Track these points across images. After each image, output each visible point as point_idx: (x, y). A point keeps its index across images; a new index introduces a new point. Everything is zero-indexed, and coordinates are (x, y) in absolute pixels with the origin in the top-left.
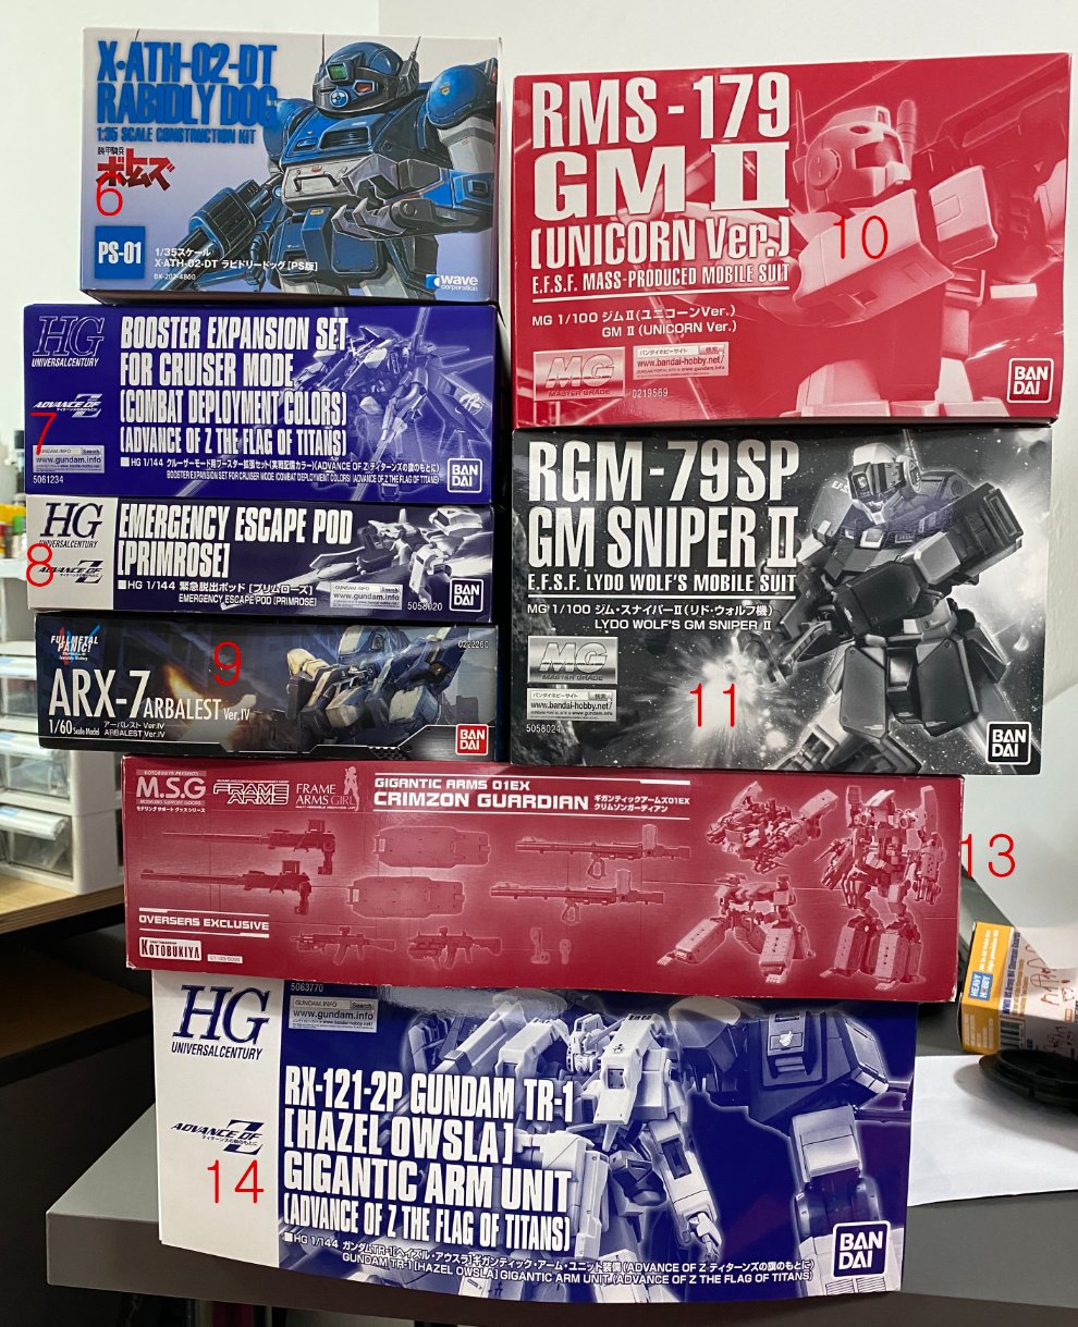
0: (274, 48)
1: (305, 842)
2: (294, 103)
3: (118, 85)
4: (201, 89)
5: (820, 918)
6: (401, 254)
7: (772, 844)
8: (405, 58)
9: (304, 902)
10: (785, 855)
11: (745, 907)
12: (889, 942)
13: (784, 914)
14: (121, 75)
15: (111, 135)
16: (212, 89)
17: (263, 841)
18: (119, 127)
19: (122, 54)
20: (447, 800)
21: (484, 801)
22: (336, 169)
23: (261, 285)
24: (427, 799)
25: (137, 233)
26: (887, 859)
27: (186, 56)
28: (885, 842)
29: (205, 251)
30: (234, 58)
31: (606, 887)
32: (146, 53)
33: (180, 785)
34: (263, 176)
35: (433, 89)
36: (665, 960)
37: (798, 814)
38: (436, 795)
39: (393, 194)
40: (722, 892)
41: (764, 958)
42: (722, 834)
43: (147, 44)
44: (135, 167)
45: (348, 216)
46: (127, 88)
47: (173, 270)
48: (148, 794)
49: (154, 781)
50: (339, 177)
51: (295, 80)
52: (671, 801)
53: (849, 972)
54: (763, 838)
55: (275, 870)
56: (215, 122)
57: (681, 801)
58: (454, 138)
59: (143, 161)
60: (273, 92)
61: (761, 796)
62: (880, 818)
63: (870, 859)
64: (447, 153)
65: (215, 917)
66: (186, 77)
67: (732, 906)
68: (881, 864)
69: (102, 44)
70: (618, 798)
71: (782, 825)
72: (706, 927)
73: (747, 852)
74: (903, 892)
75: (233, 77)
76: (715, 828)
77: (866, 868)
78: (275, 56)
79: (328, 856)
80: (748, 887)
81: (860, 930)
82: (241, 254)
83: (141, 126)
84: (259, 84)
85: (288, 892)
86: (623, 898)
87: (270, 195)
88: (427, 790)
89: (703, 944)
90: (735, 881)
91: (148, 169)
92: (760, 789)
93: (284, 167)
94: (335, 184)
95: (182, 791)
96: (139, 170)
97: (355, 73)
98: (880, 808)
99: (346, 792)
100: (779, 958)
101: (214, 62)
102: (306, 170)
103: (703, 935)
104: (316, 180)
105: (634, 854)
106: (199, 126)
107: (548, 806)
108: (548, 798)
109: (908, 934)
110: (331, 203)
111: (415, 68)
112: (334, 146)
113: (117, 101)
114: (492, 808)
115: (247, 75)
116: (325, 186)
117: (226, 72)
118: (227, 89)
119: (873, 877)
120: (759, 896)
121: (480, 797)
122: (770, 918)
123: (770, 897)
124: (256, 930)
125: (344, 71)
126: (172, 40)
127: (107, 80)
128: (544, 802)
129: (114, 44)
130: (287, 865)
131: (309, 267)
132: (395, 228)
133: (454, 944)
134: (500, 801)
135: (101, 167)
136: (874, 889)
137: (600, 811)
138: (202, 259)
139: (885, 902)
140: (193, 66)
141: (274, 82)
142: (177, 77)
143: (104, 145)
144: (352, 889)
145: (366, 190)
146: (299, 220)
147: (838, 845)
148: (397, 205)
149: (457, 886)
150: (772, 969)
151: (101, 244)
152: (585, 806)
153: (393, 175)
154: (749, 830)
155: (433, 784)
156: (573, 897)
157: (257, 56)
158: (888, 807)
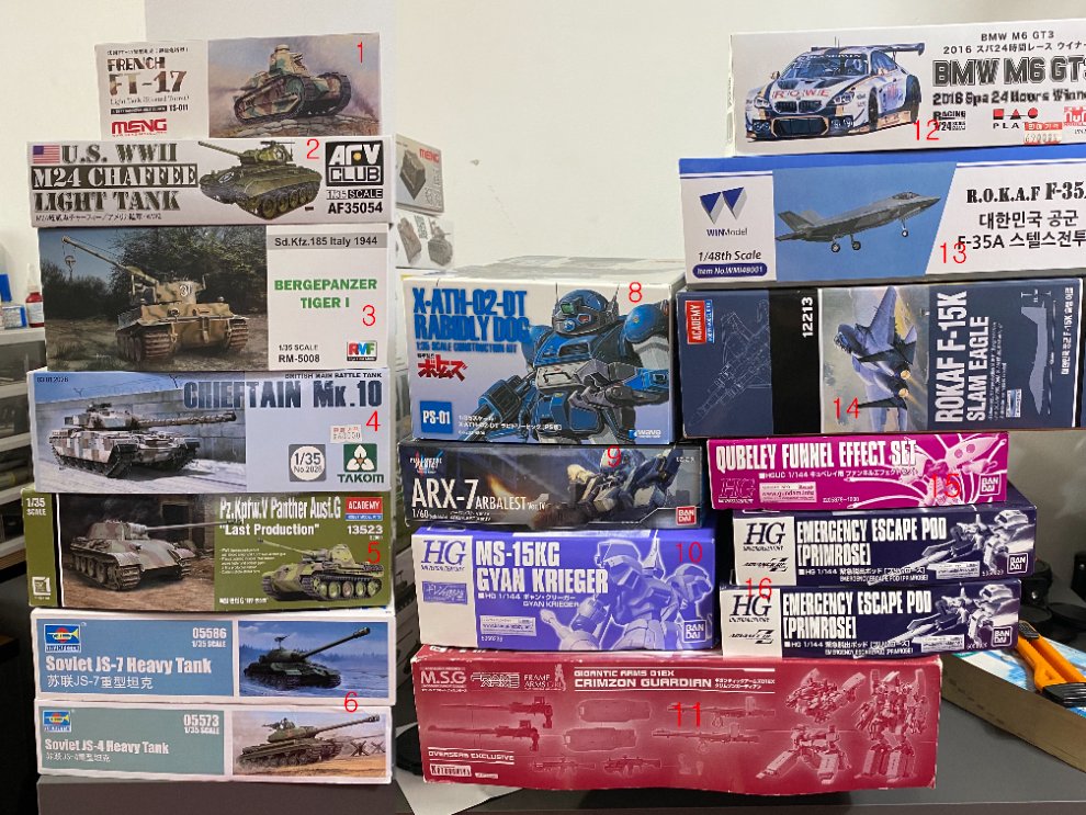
0: (525, 293)
1: (533, 709)
2: (541, 328)
3: (427, 316)
4: (480, 319)
5: (856, 746)
6: (613, 417)
7: (825, 706)
8: (609, 300)
9: (535, 744)
10: (833, 713)
11: (809, 744)
12: (895, 757)
13: (833, 746)
14: (429, 309)
15: (426, 347)
16: (487, 319)
17: (507, 709)
18: (430, 342)
19: (428, 296)
20: (622, 683)
21: (645, 683)
22: (570, 369)
23: (527, 438)
24: (609, 683)
25: (447, 406)
26: (895, 712)
27: (469, 298)
28: (893, 703)
29: (490, 418)
30: (500, 299)
31: (722, 732)
32: (443, 296)
33: (449, 676)
34: (523, 371)
35: (629, 318)
36: (761, 775)
37: (840, 688)
38: (614, 681)
39: (606, 383)
40: (795, 734)
41: (822, 770)
42: (795, 701)
43: (444, 290)
44: (442, 366)
45: (579, 398)
46: (433, 317)
47: (470, 429)
48: (428, 682)
49: (432, 674)
50: (571, 373)
51: (540, 313)
52: (763, 681)
53: (871, 775)
54: (820, 703)
55: (516, 726)
56: (490, 340)
57: (769, 682)
58: (643, 349)
59: (447, 363)
60: (526, 321)
61: (819, 677)
62: (891, 689)
63: (884, 713)
64: (639, 358)
65: (478, 752)
66: (470, 311)
67: (801, 743)
68: (892, 715)
69: (415, 290)
70: (730, 680)
71: (831, 695)
72: (786, 755)
73: (810, 711)
74: (904, 729)
75: (500, 311)
76: (791, 697)
77: (881, 717)
78: (526, 299)
79: (548, 718)
80: (810, 732)
81: (878, 752)
82: (513, 420)
83: (443, 341)
84: (517, 316)
85: (525, 739)
86: (735, 739)
87: (528, 384)
88: (608, 677)
89: (783, 766)
90: (804, 729)
91: (450, 368)
92: (818, 673)
93: (537, 367)
94: (569, 378)
95: (451, 680)
96: (445, 368)
97: (578, 309)
98: (891, 683)
99: (556, 680)
100: (830, 770)
101: (487, 302)
102: (550, 369)
103: (784, 760)
104: (556, 376)
105: (741, 714)
106: (481, 342)
107: (686, 685)
108: (686, 680)
109: (907, 751)
110: (569, 389)
111: (616, 306)
112: (568, 355)
113: (427, 326)
114: (650, 687)
115: (509, 311)
116: (563, 379)
117: (494, 308)
118: (497, 319)
119: (886, 722)
120: (818, 737)
121: (642, 681)
122: (824, 749)
123: (824, 737)
124: (510, 761)
125: (571, 308)
126: (460, 287)
127: (420, 312)
128: (684, 683)
129: (423, 290)
130: (523, 723)
131: (556, 427)
132: (609, 404)
133: (631, 763)
134: (655, 682)
135: (420, 365)
136: (887, 729)
137: (719, 688)
138: (489, 422)
139: (892, 736)
140: (474, 303)
141: (527, 314)
142: (464, 312)
143: (422, 352)
144: (565, 736)
145: (589, 381)
146: (547, 400)
147: (865, 705)
148: (609, 390)
149: (631, 732)
150: (825, 777)
151: (424, 412)
152: (709, 685)
153: (606, 372)
154: (810, 699)
155: (613, 674)
156: (703, 737)
157: (514, 298)
158: (896, 682)
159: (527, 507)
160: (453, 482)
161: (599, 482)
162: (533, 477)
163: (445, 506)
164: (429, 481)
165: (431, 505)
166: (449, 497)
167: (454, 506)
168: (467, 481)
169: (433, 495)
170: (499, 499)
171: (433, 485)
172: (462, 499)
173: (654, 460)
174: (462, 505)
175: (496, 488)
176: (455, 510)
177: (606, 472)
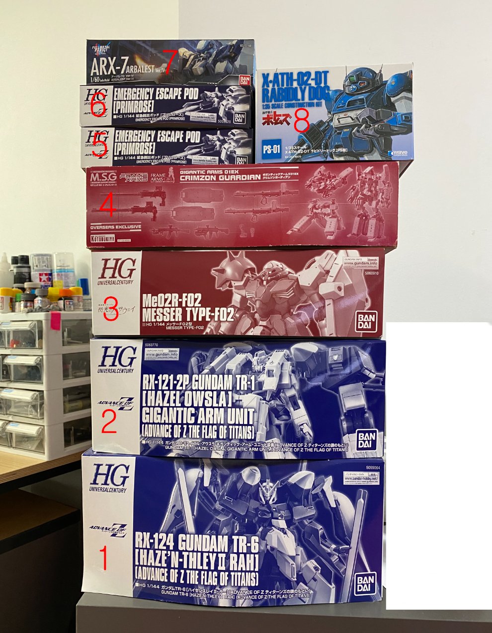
1: (154, 195)
5: (348, 214)
7: (329, 187)
9: (155, 217)
10: (334, 191)
11: (319, 211)
12: (372, 223)
13: (334, 213)
17: (139, 195)
20: (208, 178)
21: (221, 178)
24: (200, 178)
26: (371, 191)
28: (370, 186)
31: (266, 208)
33: (107, 176)
36: (289, 232)
37: (338, 177)
38: (203, 176)
40: (310, 206)
41: (327, 229)
42: (311, 185)
48: (95, 180)
49: (97, 175)
52: (292, 174)
53: (358, 235)
54: (326, 186)
55: (144, 205)
57: (295, 174)
61: (325, 171)
62: (368, 177)
63: (365, 192)
65: (120, 225)
67: (314, 211)
68: (369, 193)
70: (272, 174)
71: (332, 180)
72: (305, 219)
73: (320, 191)
74: (377, 204)
76: (308, 183)
77: (363, 194)
79: (163, 199)
80: (320, 203)
81: (361, 218)
85: (148, 213)
86: (274, 211)
88: (200, 174)
89: (303, 225)
90: (316, 202)
92: (324, 168)
95: (108, 178)
98: (369, 173)
99: (169, 176)
100: (332, 229)
103: (304, 222)
105: (278, 194)
107: (246, 179)
108: (245, 176)
109: (379, 219)
114: (224, 181)
119: (366, 198)
120: (325, 207)
121: (220, 176)
122: (328, 215)
123: (328, 207)
124: (136, 228)
128: (244, 178)
130: (148, 203)
133: (211, 230)
134: (227, 178)
136: (367, 203)
137: (265, 180)
139: (370, 207)
144: (173, 211)
147: (354, 187)
149: (212, 210)
150: (329, 234)
152: (259, 178)
154: (320, 183)
155: (202, 172)
156: (255, 212)
158: (371, 172)
159: (155, 71)
160: (115, 58)
161: (195, 57)
162: (159, 55)
163: (109, 73)
164: (101, 59)
165: (101, 74)
166: (112, 67)
167: (114, 73)
168: (122, 58)
169: (102, 67)
170: (140, 66)
171: (103, 61)
172: (119, 68)
173: (227, 46)
174: (118, 72)
175: (138, 61)
176: (114, 75)
177: (200, 52)
